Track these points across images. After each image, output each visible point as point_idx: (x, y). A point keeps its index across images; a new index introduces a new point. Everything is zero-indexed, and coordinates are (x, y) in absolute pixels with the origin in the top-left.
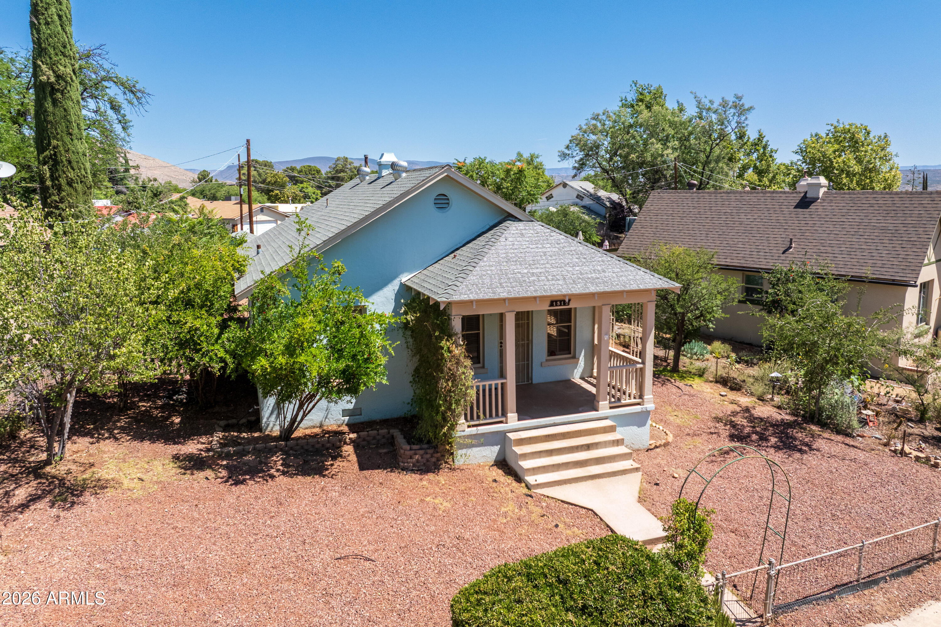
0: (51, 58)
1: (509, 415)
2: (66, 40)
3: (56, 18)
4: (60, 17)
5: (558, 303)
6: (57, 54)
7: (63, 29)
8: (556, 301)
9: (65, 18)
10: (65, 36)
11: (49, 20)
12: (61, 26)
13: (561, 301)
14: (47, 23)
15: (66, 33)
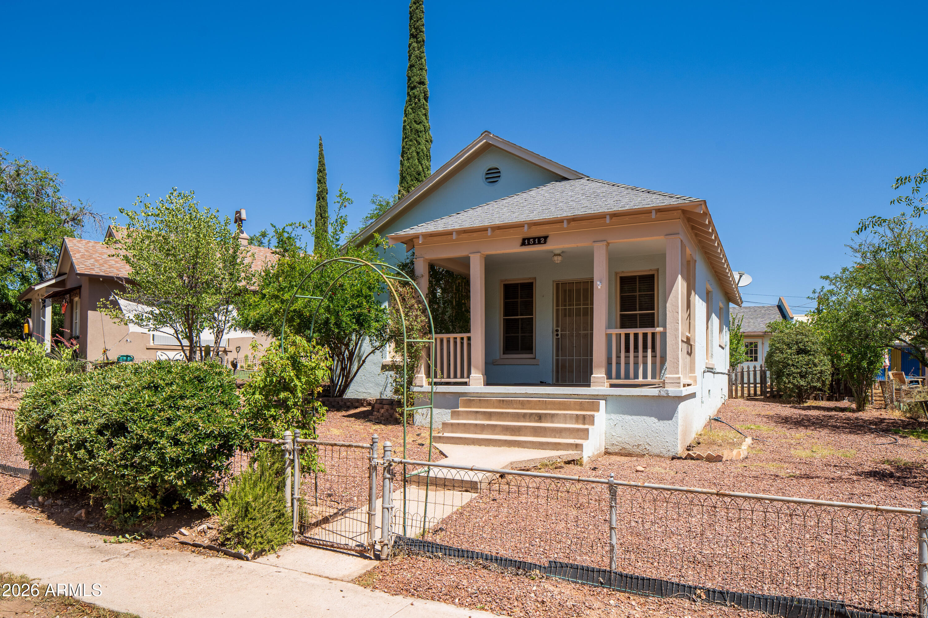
0: (407, 183)
1: (472, 375)
2: (421, 169)
3: (415, 154)
4: (418, 153)
5: (531, 240)
6: (412, 180)
7: (420, 162)
8: (529, 239)
9: (421, 154)
10: (420, 167)
11: (410, 156)
12: (418, 160)
13: (534, 239)
14: (408, 159)
15: (422, 165)
